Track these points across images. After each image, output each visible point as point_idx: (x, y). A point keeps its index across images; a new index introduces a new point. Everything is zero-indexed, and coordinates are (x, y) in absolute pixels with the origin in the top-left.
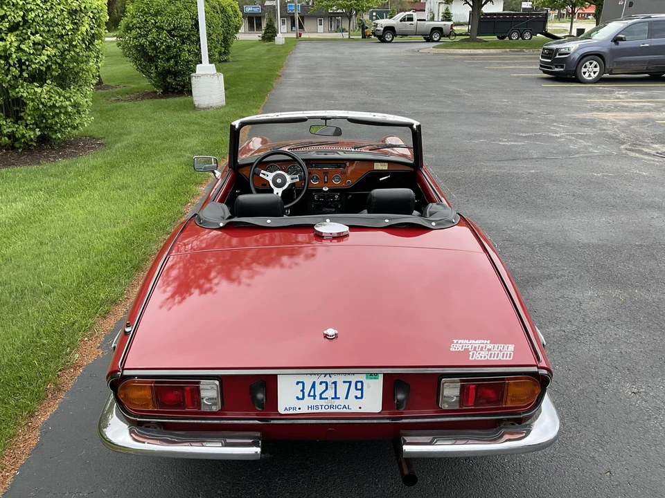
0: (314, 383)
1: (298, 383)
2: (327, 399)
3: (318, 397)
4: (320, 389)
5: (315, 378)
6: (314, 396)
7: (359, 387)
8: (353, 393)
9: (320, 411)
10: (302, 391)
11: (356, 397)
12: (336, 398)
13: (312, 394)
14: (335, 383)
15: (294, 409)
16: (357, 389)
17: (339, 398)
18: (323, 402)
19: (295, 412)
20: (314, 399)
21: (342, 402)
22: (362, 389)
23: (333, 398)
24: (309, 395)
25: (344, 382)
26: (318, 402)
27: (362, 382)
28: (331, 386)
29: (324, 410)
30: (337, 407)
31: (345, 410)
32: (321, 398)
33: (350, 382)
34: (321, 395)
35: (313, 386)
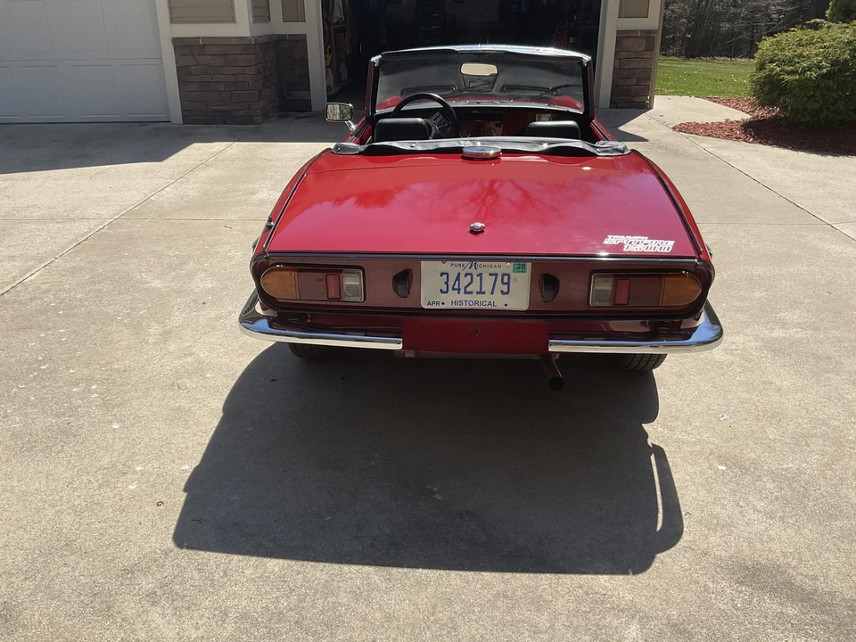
0: (459, 274)
1: (442, 275)
2: (471, 293)
3: (462, 291)
4: (464, 281)
5: (459, 269)
6: (459, 289)
7: (506, 280)
8: (499, 286)
9: (464, 307)
10: (446, 283)
11: (503, 293)
12: (481, 292)
13: (456, 287)
14: (480, 275)
15: (438, 303)
16: (503, 283)
17: (484, 293)
18: (468, 297)
19: (438, 307)
20: (459, 293)
21: (487, 298)
22: (508, 284)
23: (478, 293)
24: (453, 289)
25: (490, 275)
26: (462, 297)
27: (508, 275)
28: (477, 279)
29: (468, 307)
30: (482, 303)
31: (490, 307)
32: (466, 292)
33: (496, 275)
34: (466, 288)
35: (458, 278)
